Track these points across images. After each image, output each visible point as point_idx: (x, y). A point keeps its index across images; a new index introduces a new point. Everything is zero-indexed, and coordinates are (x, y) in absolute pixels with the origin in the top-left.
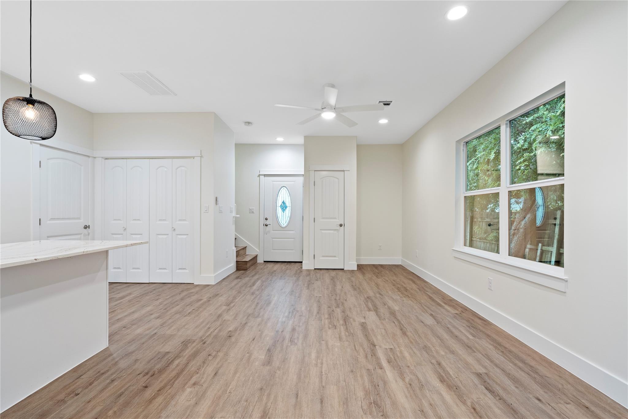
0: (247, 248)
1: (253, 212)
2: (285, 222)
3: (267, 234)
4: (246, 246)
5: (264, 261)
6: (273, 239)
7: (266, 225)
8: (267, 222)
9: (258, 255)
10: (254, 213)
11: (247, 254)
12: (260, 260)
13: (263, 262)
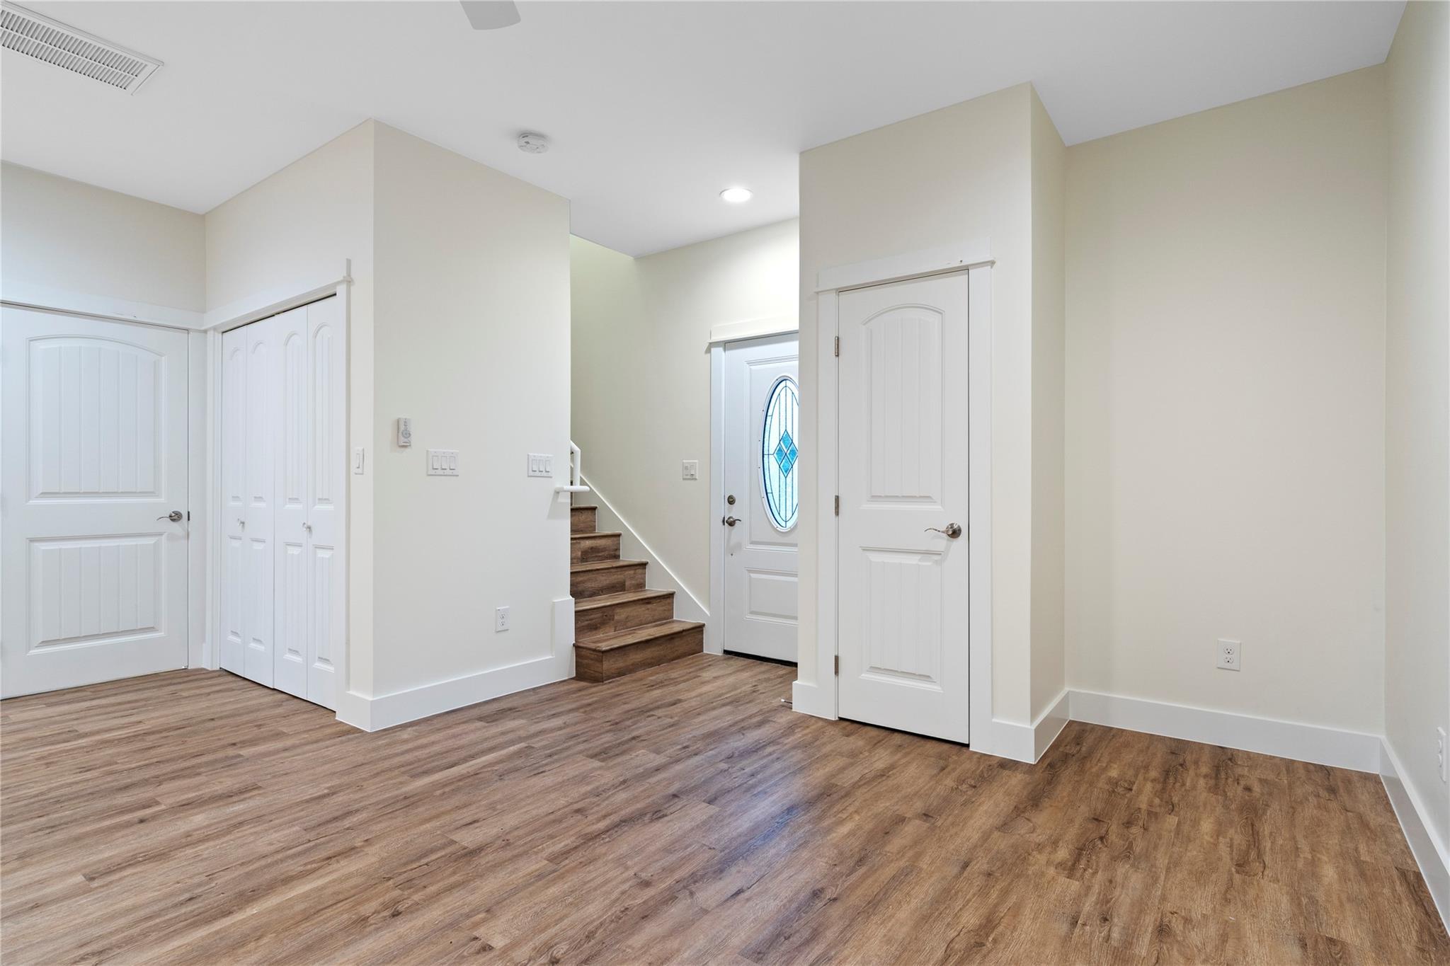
0: (675, 596)
1: (692, 478)
2: (789, 514)
3: (732, 555)
4: (671, 590)
5: (726, 652)
6: (753, 576)
7: (731, 524)
8: (734, 512)
9: (704, 625)
10: (696, 479)
11: (674, 619)
12: (713, 645)
13: (720, 654)
